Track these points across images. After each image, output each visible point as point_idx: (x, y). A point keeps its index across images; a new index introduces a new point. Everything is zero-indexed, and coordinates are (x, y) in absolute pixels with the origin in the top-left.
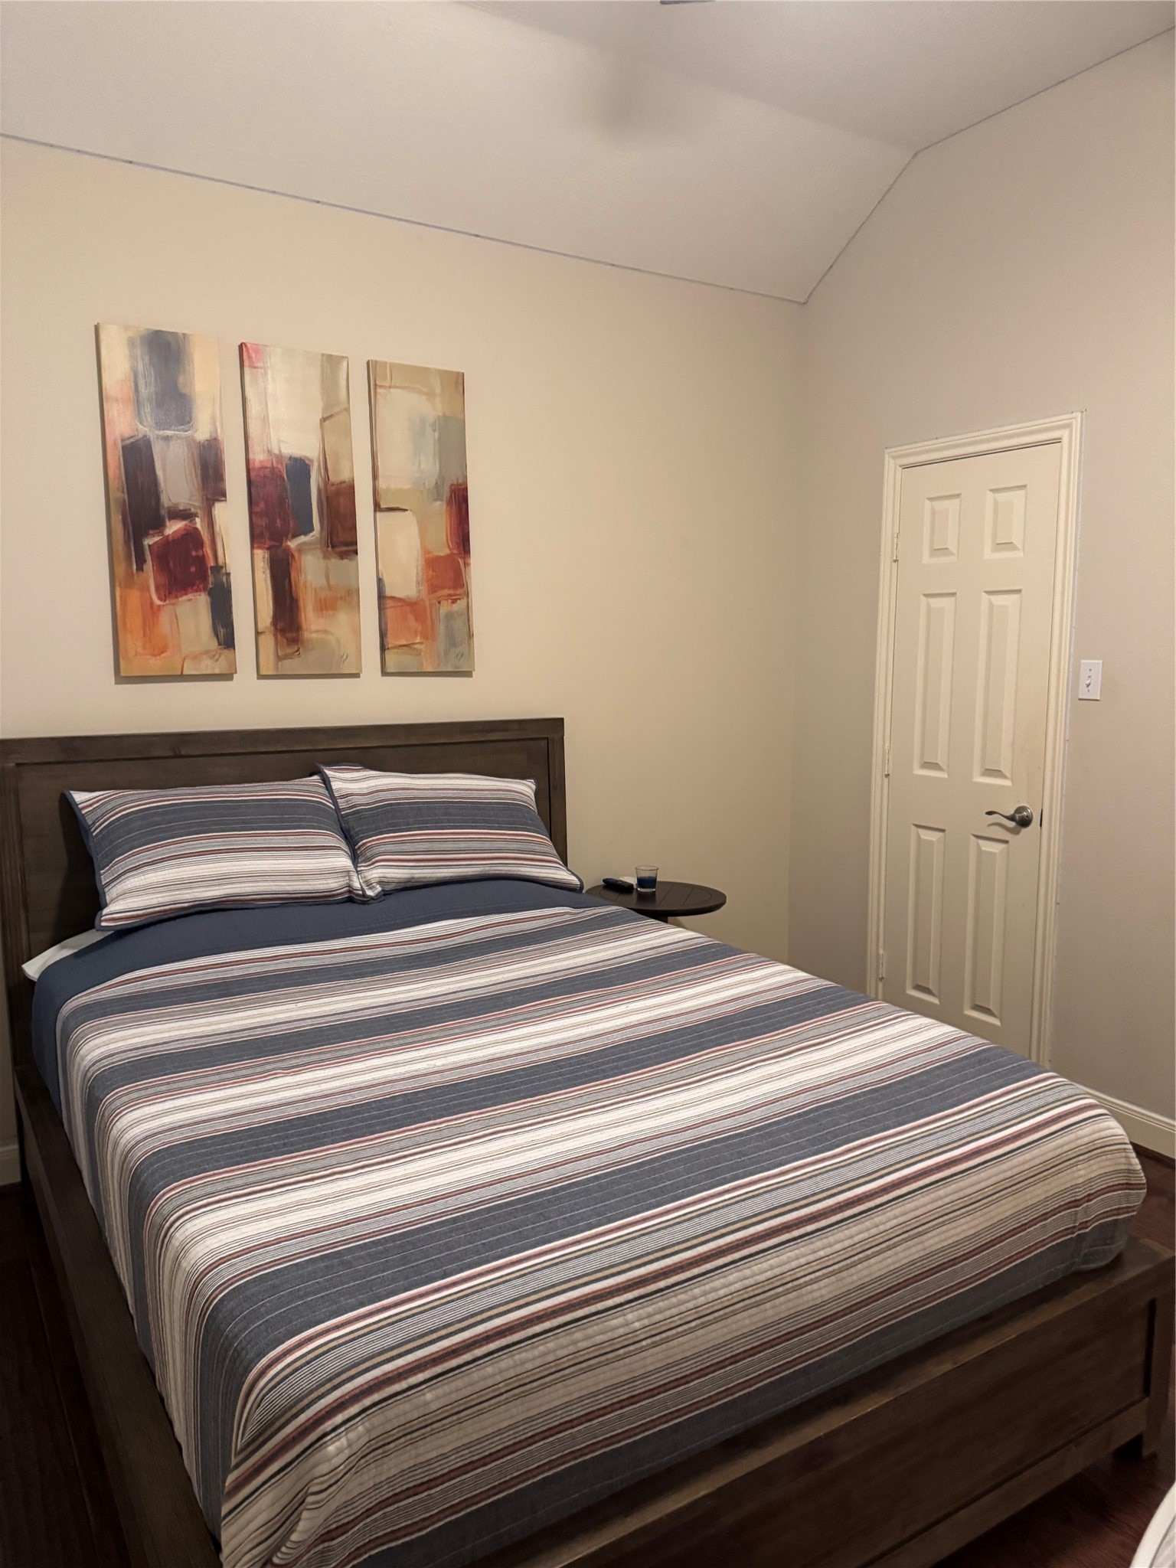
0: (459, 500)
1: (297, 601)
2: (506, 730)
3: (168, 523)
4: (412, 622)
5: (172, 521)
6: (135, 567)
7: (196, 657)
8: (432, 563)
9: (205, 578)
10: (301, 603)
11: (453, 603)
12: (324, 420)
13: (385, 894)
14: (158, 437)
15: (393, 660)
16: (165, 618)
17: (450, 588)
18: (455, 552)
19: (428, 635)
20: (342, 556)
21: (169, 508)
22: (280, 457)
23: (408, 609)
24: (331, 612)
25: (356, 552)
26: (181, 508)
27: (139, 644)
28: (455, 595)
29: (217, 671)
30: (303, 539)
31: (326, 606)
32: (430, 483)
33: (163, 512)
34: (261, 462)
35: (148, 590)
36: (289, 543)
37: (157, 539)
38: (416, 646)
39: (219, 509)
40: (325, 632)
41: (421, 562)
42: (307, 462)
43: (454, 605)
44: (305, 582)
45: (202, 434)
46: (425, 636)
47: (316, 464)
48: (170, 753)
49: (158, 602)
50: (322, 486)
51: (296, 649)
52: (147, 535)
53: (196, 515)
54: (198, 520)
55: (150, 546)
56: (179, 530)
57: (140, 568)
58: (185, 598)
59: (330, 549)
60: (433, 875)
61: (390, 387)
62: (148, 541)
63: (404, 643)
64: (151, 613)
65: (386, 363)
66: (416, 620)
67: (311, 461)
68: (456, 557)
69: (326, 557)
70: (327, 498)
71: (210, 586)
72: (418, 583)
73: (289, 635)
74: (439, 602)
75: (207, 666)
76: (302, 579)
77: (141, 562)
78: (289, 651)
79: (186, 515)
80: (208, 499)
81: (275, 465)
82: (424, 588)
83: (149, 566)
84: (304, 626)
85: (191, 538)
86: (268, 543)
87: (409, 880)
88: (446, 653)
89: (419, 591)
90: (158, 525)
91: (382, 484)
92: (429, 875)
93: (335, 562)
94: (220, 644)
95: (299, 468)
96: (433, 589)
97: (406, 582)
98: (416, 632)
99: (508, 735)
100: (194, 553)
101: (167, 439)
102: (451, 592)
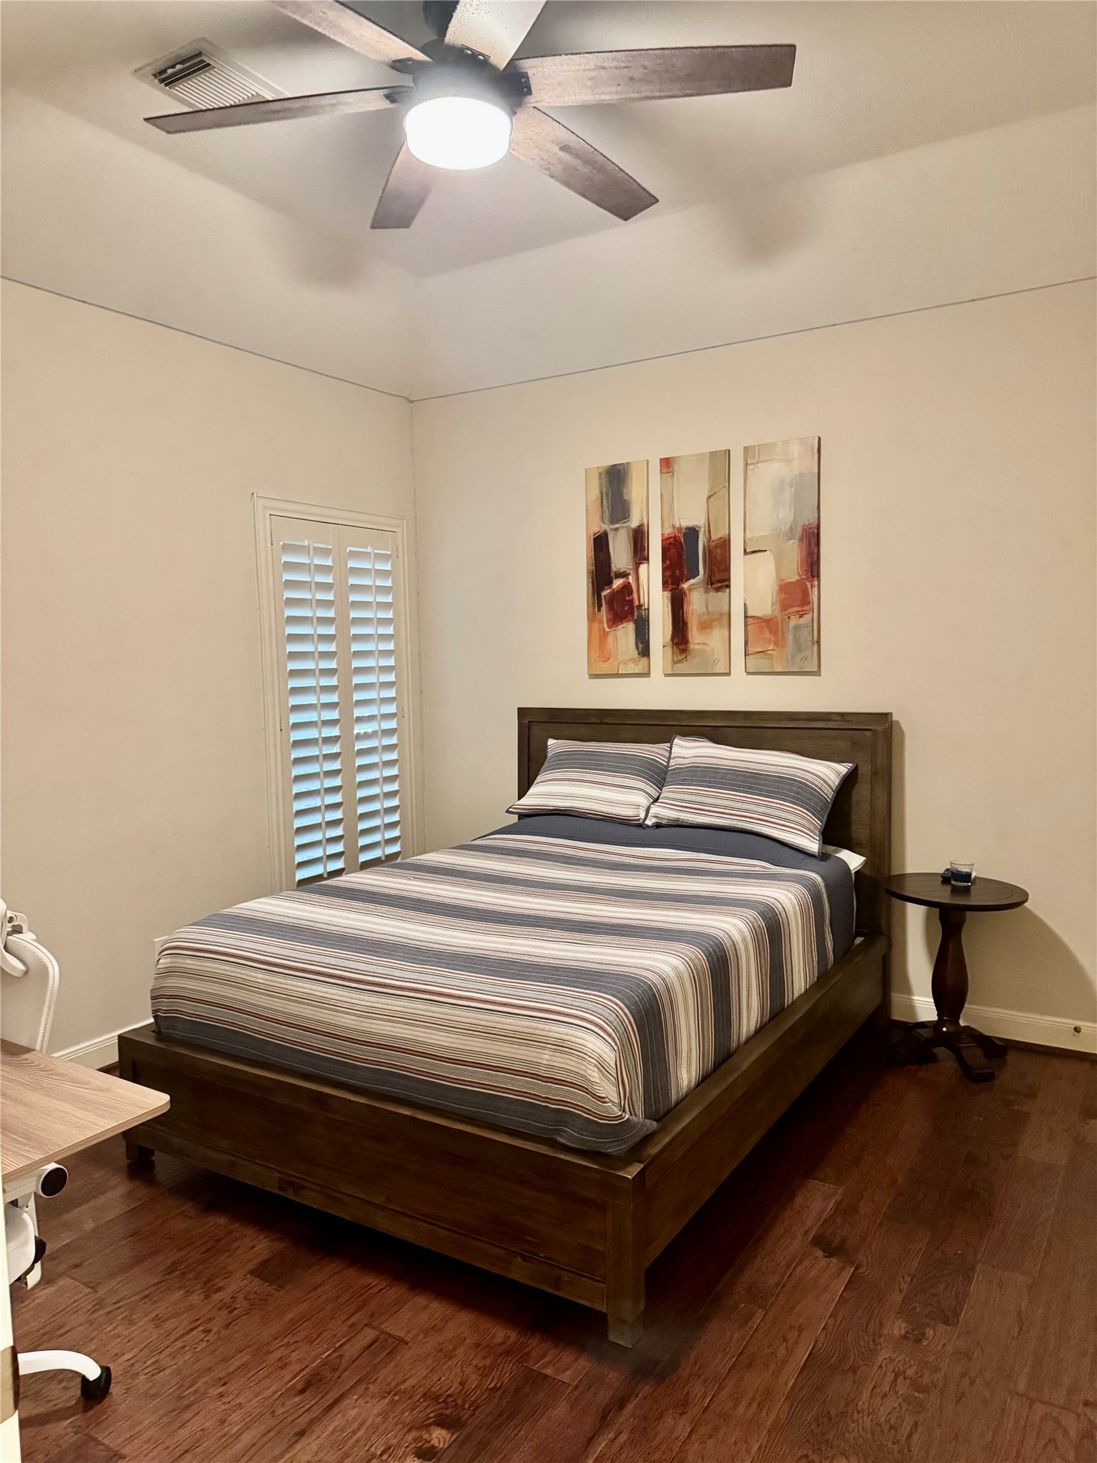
0: (812, 539)
1: (687, 624)
2: (830, 720)
3: (614, 581)
4: (767, 634)
5: (617, 580)
6: (596, 609)
7: (626, 663)
8: (784, 588)
9: (632, 613)
10: (689, 626)
11: (800, 617)
12: (709, 497)
13: (658, 826)
14: (612, 529)
15: (754, 662)
16: (610, 639)
17: (798, 606)
18: (804, 577)
19: (780, 643)
20: (718, 590)
21: (615, 572)
22: (680, 529)
23: (765, 624)
24: (708, 630)
25: (728, 586)
26: (622, 571)
27: (597, 655)
28: (803, 611)
29: (637, 671)
30: (692, 581)
31: (705, 626)
32: (786, 527)
33: (612, 574)
34: (668, 534)
35: (603, 622)
36: (683, 585)
37: (608, 591)
38: (769, 652)
39: (643, 568)
40: (705, 644)
41: (776, 588)
42: (697, 529)
43: (801, 619)
44: (692, 611)
45: (634, 523)
46: (776, 644)
47: (703, 529)
48: (598, 721)
49: (607, 630)
50: (706, 544)
51: (685, 656)
52: (603, 590)
53: (629, 574)
54: (630, 577)
55: (605, 596)
56: (620, 584)
57: (599, 610)
58: (621, 626)
59: (709, 586)
60: (694, 820)
61: (757, 463)
62: (604, 593)
63: (761, 650)
64: (604, 635)
65: (755, 446)
66: (770, 632)
67: (700, 528)
68: (804, 581)
69: (706, 592)
70: (709, 551)
71: (636, 618)
72: (773, 604)
73: (681, 647)
74: (789, 618)
75: (632, 668)
76: (690, 608)
77: (600, 606)
78: (680, 658)
79: (624, 575)
80: (636, 563)
81: (677, 534)
82: (777, 607)
83: (604, 608)
84: (691, 640)
85: (627, 589)
86: (671, 587)
87: (677, 820)
88: (793, 657)
89: (773, 611)
90: (610, 583)
91: (749, 535)
92: (691, 819)
93: (713, 595)
94: (639, 654)
95: (692, 533)
96: (784, 606)
97: (765, 605)
98: (770, 642)
99: (831, 725)
100: (627, 598)
101: (617, 529)
102: (800, 609)
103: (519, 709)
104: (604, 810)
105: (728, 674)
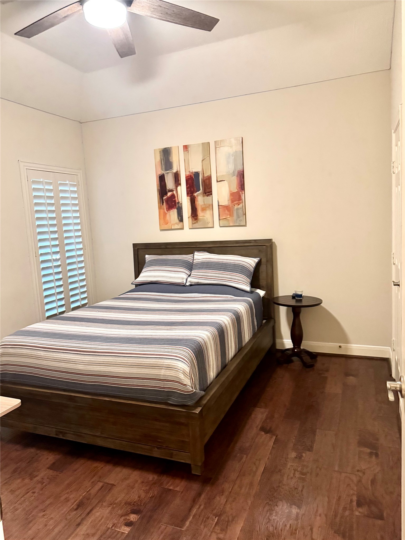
0: (241, 176)
1: (197, 209)
2: (251, 243)
3: (168, 193)
4: (227, 212)
5: (169, 193)
6: (162, 204)
7: (174, 224)
8: (232, 194)
9: (176, 205)
10: (198, 209)
11: (238, 205)
12: (203, 160)
13: (191, 285)
14: (166, 173)
15: (222, 223)
16: (168, 216)
17: (237, 201)
18: (239, 190)
19: (231, 215)
20: (208, 196)
21: (168, 189)
22: (192, 173)
23: (225, 208)
24: (205, 211)
25: (211, 194)
26: (171, 189)
27: (163, 222)
28: (239, 203)
29: (179, 228)
30: (198, 193)
31: (204, 210)
32: (231, 172)
33: (167, 191)
34: (188, 175)
35: (164, 209)
36: (195, 194)
37: (166, 197)
38: (228, 219)
39: (179, 188)
40: (204, 216)
41: (229, 195)
42: (199, 173)
43: (239, 206)
44: (199, 204)
45: (175, 171)
46: (230, 215)
47: (201, 173)
48: (165, 247)
49: (166, 212)
50: (203, 178)
51: (196, 221)
52: (164, 196)
53: (174, 190)
54: (174, 191)
55: (165, 199)
56: (171, 194)
57: (163, 204)
58: (172, 210)
59: (204, 194)
60: (204, 282)
61: (220, 147)
62: (164, 198)
63: (224, 218)
64: (165, 214)
65: (219, 141)
66: (228, 211)
67: (200, 172)
68: (239, 191)
69: (203, 196)
70: (204, 181)
71: (177, 207)
72: (228, 200)
73: (195, 218)
74: (234, 205)
75: (177, 227)
76: (198, 203)
77: (163, 203)
78: (195, 222)
79: (172, 191)
80: (176, 186)
81: (191, 175)
82: (230, 202)
83: (164, 204)
84: (199, 215)
85: (173, 196)
86: (190, 195)
87: (198, 283)
88: (237, 220)
89: (229, 203)
90: (166, 194)
91: (218, 175)
92: (203, 282)
93: (206, 197)
94: (179, 221)
95: (197, 174)
96: (233, 201)
97: (225, 201)
98: (228, 214)
99: (252, 244)
100: (173, 200)
101: (168, 173)
102: (238, 202)
103: (133, 244)
104: (170, 281)
105: (213, 227)
